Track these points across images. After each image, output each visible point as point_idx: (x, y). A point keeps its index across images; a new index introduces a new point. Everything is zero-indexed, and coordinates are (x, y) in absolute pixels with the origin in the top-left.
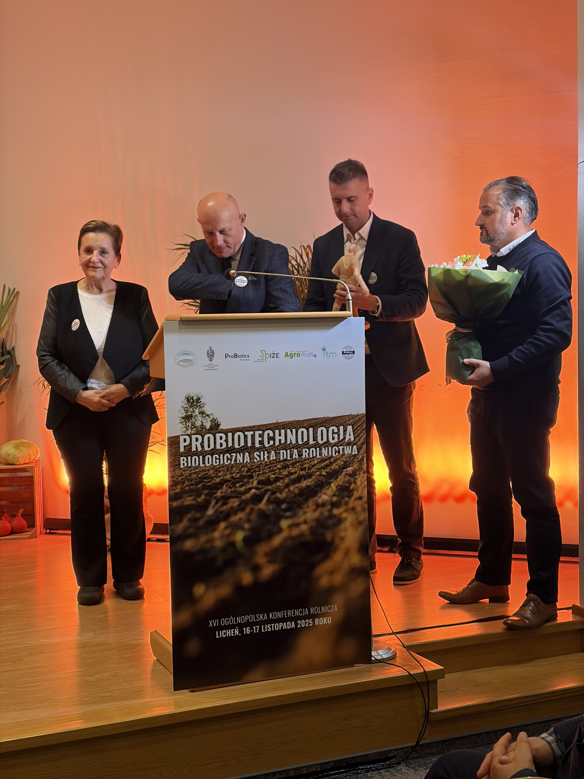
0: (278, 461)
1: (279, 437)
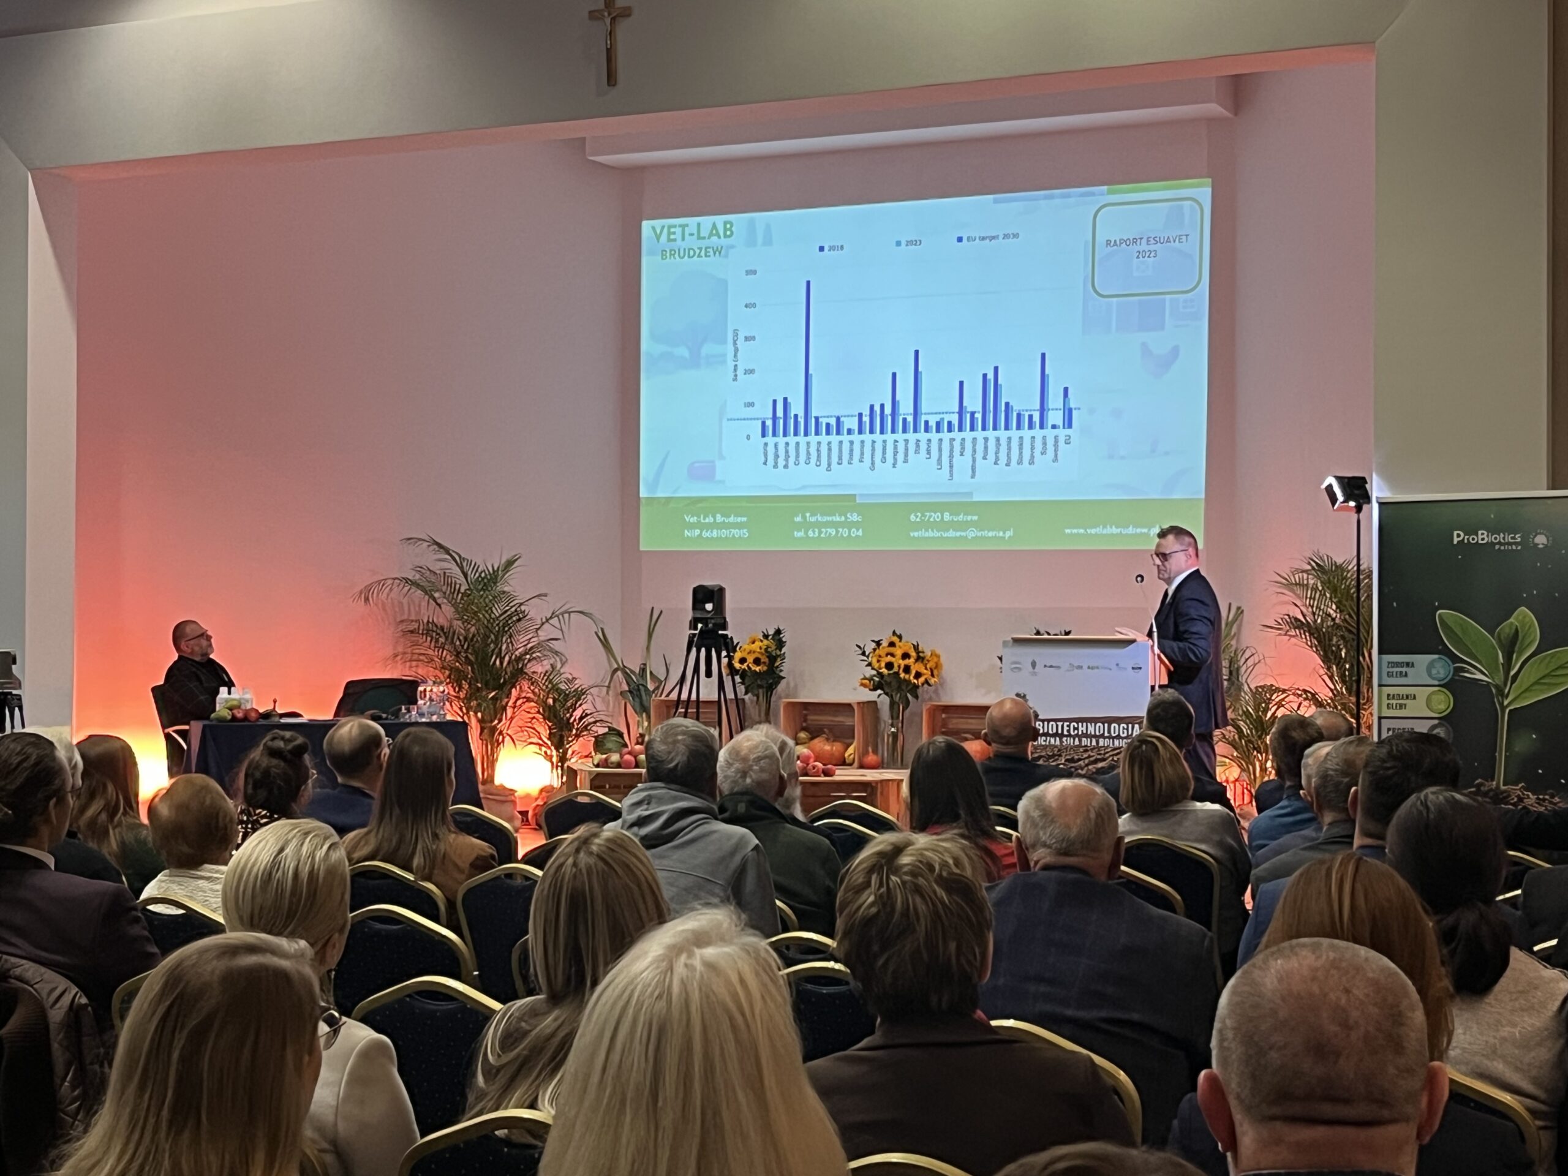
0: (1080, 746)
1: (1082, 728)
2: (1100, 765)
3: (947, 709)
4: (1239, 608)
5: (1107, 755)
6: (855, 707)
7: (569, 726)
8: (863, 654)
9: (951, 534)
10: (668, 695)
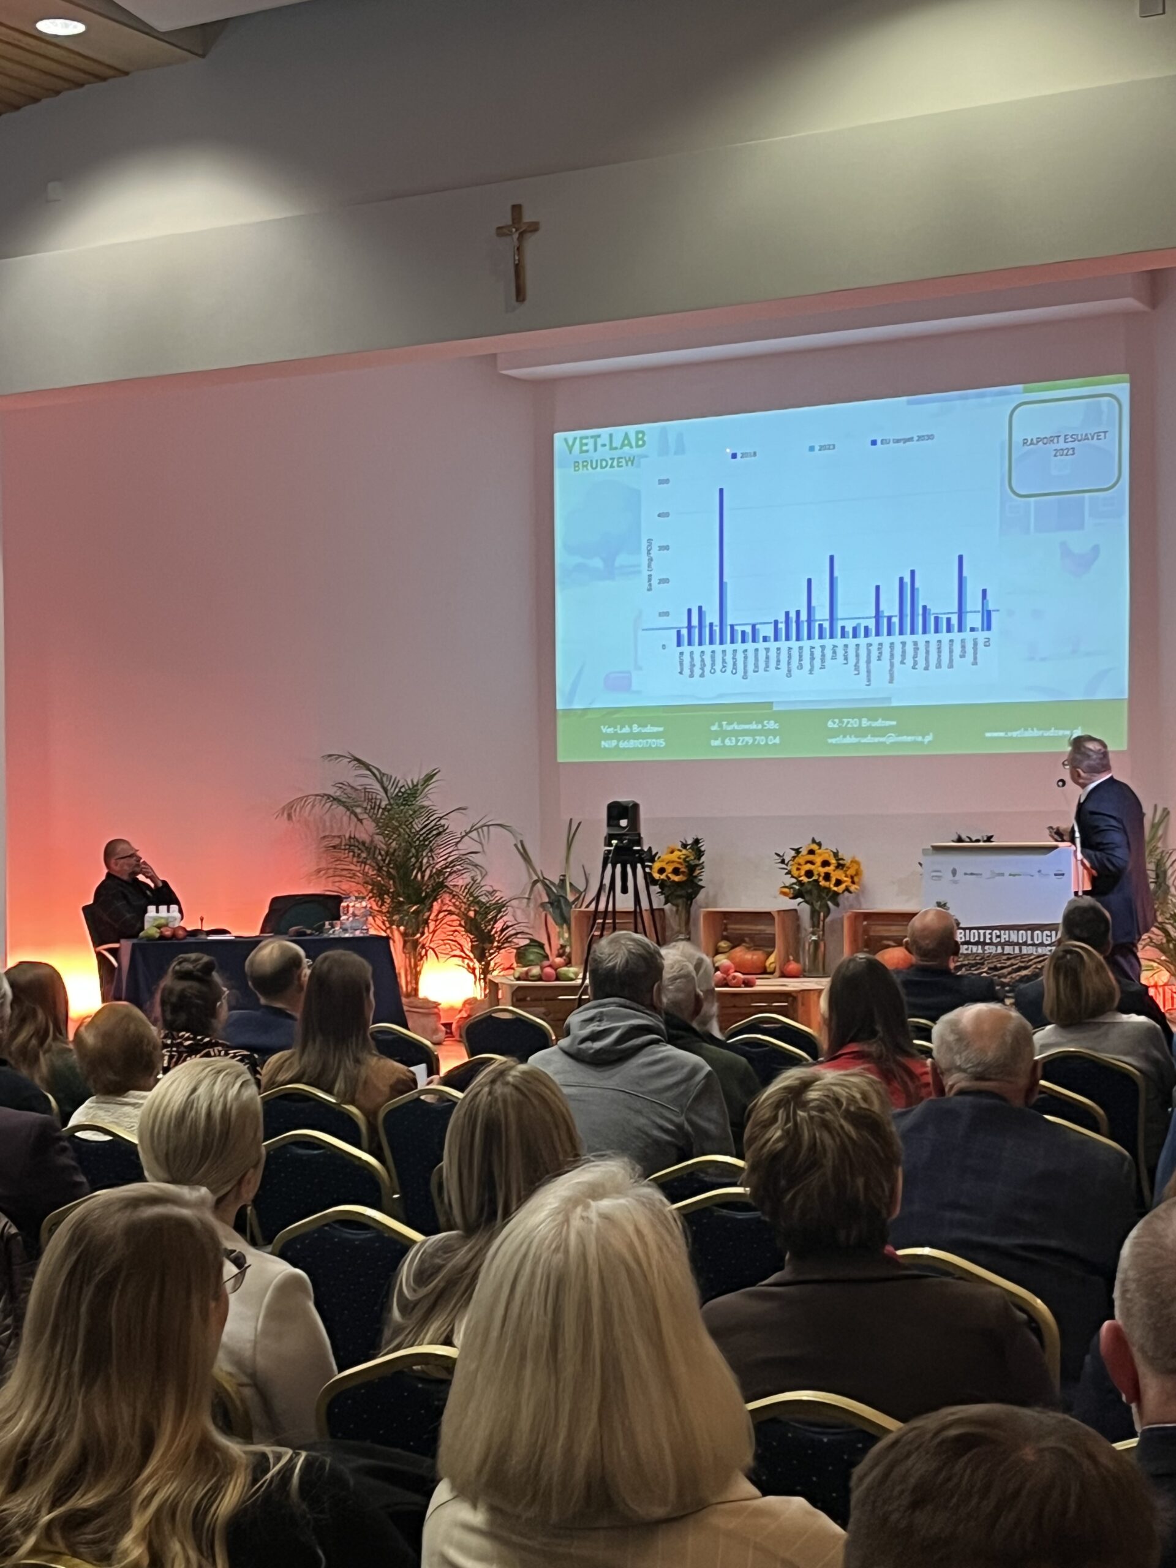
2: (1024, 973)
3: (868, 916)
4: (1165, 809)
5: (1030, 963)
6: (776, 915)
7: (491, 939)
8: (783, 862)
9: (869, 739)
10: (587, 906)
